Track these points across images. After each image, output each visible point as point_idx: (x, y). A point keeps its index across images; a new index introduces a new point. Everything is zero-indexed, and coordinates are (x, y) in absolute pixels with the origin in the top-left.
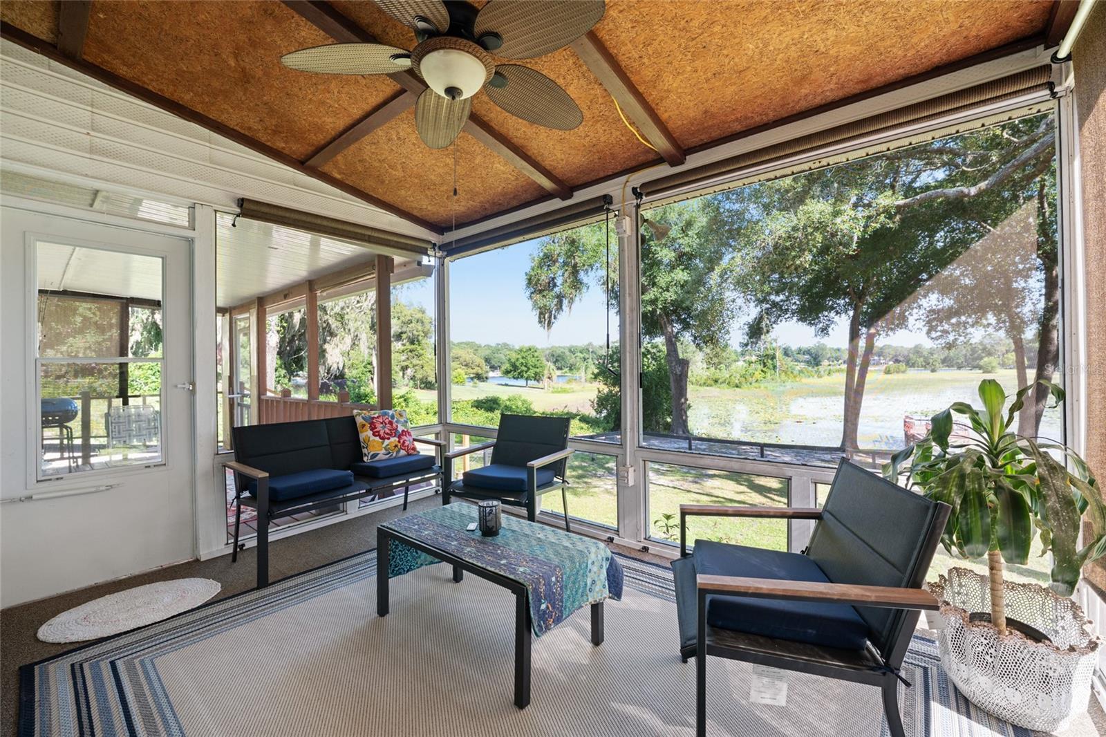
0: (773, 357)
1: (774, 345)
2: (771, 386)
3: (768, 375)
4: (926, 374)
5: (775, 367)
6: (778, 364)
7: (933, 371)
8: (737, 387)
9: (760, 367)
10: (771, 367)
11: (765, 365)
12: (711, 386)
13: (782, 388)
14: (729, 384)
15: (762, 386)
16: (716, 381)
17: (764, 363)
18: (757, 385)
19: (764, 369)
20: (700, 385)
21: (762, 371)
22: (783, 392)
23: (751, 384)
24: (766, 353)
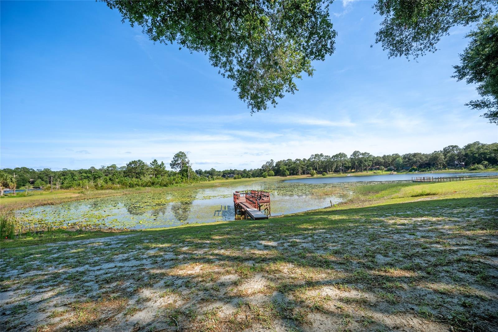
0: (187, 171)
1: (187, 165)
2: (182, 184)
3: (184, 180)
4: (248, 179)
5: (187, 176)
6: (189, 174)
7: (249, 178)
8: (165, 186)
9: (180, 176)
10: (186, 176)
11: (183, 175)
12: (150, 186)
13: (189, 186)
14: (160, 185)
15: (179, 185)
16: (153, 184)
17: (183, 174)
18: (176, 185)
19: (183, 177)
20: (144, 186)
21: (181, 178)
23: (173, 184)
24: (183, 169)
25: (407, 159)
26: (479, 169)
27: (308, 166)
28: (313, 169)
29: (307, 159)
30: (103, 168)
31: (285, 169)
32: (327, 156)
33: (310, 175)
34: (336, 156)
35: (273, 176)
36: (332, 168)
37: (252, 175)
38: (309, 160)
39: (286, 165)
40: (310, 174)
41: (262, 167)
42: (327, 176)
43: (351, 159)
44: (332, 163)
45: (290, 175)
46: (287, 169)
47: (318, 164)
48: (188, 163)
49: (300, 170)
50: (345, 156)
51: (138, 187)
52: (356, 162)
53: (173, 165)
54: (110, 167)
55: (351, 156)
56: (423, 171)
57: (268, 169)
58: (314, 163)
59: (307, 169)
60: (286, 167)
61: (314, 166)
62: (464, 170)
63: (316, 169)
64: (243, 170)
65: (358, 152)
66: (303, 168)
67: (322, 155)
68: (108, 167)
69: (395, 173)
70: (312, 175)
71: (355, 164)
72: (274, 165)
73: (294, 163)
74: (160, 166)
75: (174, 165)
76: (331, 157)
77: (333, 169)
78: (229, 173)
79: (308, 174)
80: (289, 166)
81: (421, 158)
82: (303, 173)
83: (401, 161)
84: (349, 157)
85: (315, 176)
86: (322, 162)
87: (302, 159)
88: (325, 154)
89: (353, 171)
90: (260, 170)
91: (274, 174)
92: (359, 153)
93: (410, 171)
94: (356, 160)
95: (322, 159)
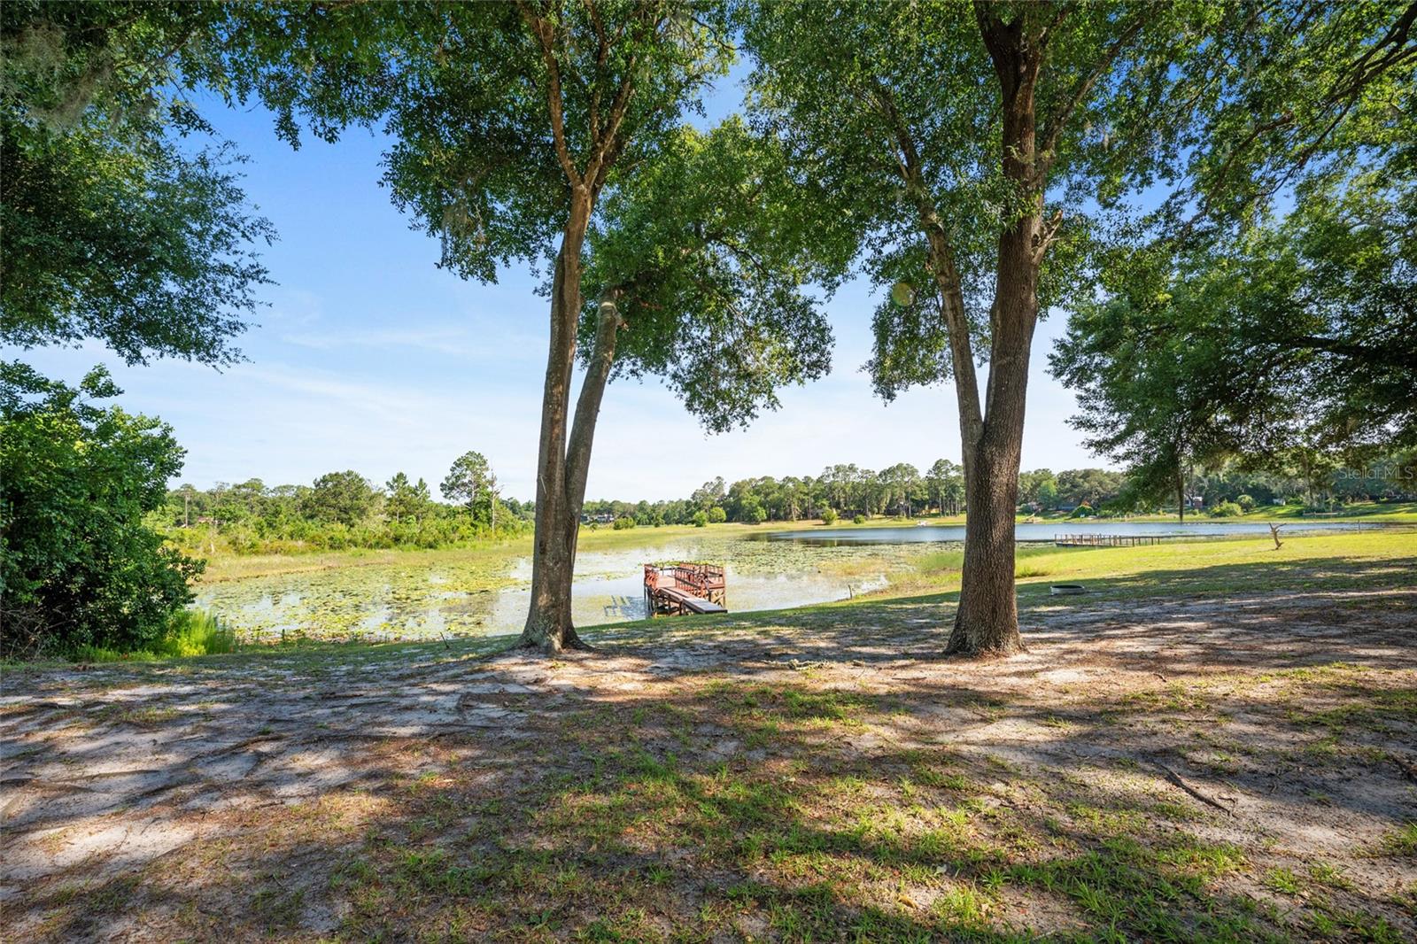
0: (488, 506)
1: (490, 489)
2: (479, 544)
3: (481, 530)
5: (489, 519)
6: (494, 515)
7: (657, 525)
8: (431, 547)
9: (469, 519)
10: (485, 519)
11: (476, 517)
12: (388, 547)
13: (496, 547)
14: (417, 543)
15: (469, 544)
16: (397, 540)
17: (476, 514)
18: (461, 543)
19: (476, 523)
20: (371, 547)
21: (472, 525)
22: (496, 552)
23: (452, 542)
24: (478, 500)
25: (1068, 486)
26: (1232, 513)
27: (816, 498)
28: (830, 506)
29: (815, 478)
30: (221, 487)
31: (755, 503)
32: (868, 471)
33: (822, 522)
34: (891, 471)
35: (721, 521)
36: (879, 502)
37: (664, 518)
38: (819, 481)
39: (757, 493)
40: (823, 519)
41: (693, 497)
42: (867, 524)
43: (930, 480)
44: (881, 489)
45: (768, 519)
46: (762, 504)
47: (844, 492)
48: (492, 483)
49: (796, 509)
50: (913, 472)
51: (354, 549)
52: (942, 489)
53: (449, 488)
54: (244, 486)
55: (930, 472)
56: (1105, 516)
57: (709, 503)
58: (831, 488)
59: (814, 506)
60: (757, 499)
61: (834, 498)
62: (1198, 516)
63: (837, 506)
64: (637, 502)
65: (946, 461)
66: (803, 501)
67: (852, 468)
68: (239, 487)
69: (1040, 519)
70: (828, 521)
71: (937, 494)
72: (727, 492)
73: (781, 487)
74: (414, 491)
75: (451, 489)
76: (877, 473)
77: (883, 505)
78: (598, 512)
79: (816, 517)
80: (767, 495)
81: (1101, 483)
82: (805, 515)
83: (1053, 489)
84: (923, 474)
85: (836, 524)
86: (854, 488)
87: (801, 478)
88: (860, 466)
89: (934, 511)
90: (688, 503)
91: (725, 517)
92: (948, 466)
93: (1076, 516)
94: (941, 482)
95: (854, 478)
